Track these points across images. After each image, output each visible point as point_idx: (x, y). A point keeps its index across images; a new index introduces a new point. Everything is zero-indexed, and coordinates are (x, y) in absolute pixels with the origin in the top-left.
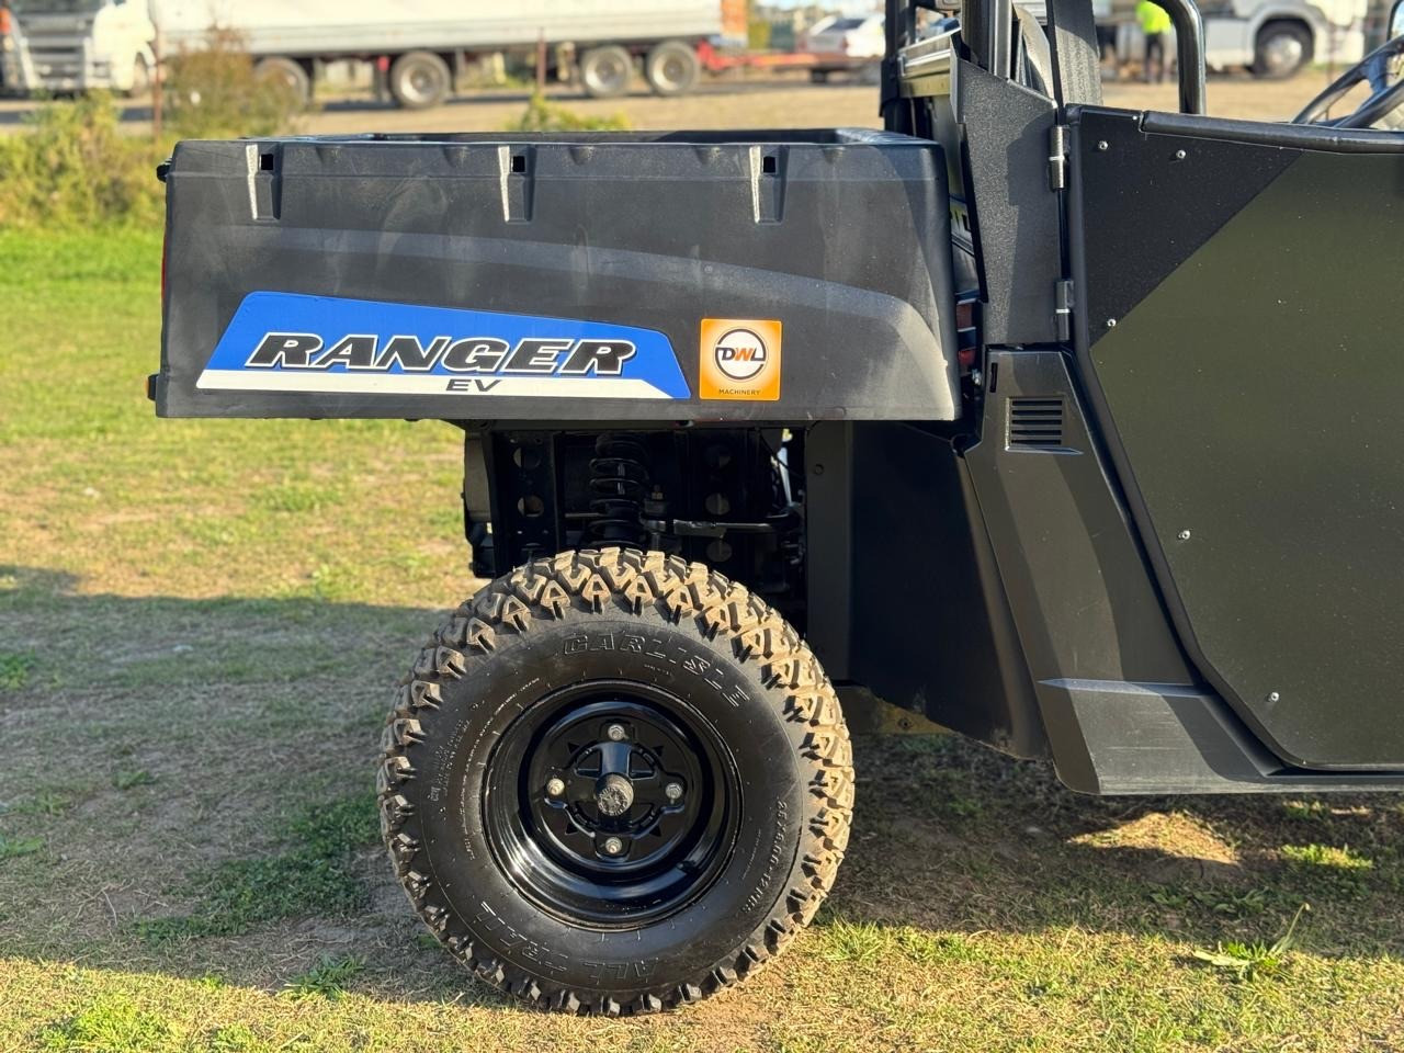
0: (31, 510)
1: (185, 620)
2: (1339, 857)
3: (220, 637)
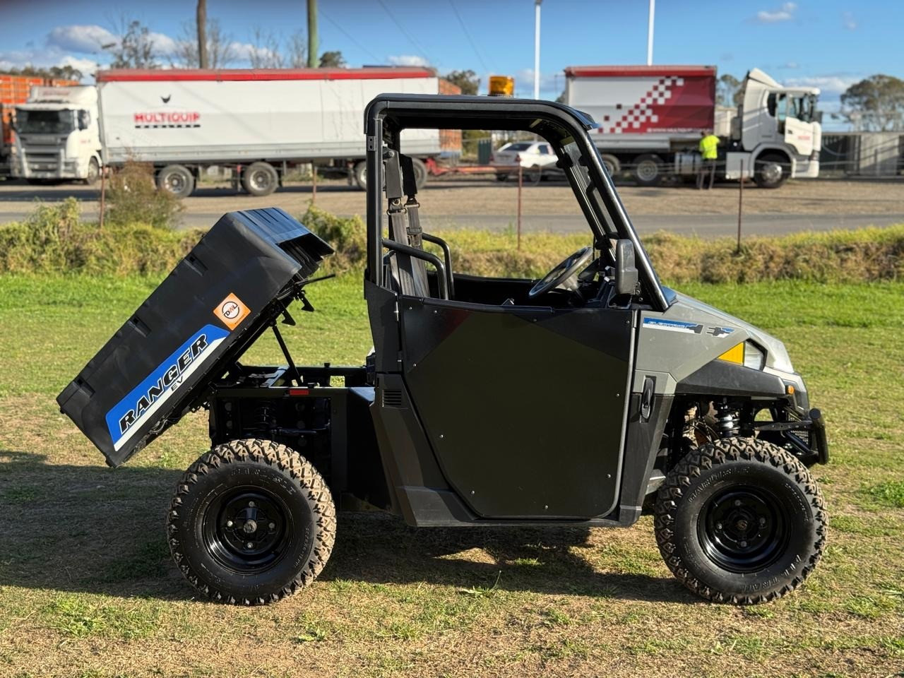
0: (33, 427)
1: (102, 475)
2: (534, 562)
3: (117, 482)
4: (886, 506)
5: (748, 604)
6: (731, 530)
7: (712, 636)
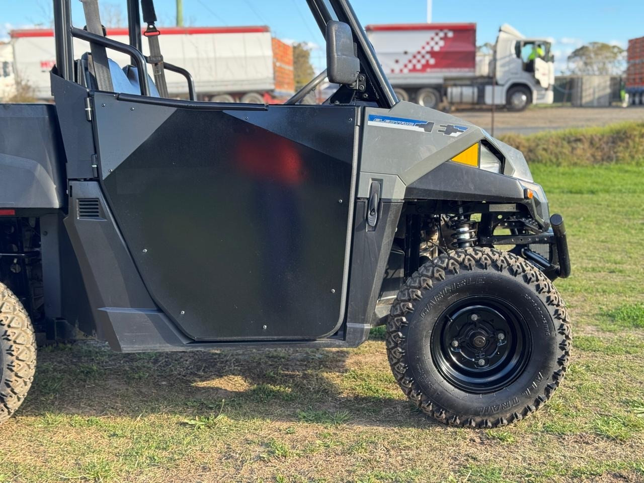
4: (625, 327)
5: (487, 427)
6: (468, 346)
7: (446, 465)
